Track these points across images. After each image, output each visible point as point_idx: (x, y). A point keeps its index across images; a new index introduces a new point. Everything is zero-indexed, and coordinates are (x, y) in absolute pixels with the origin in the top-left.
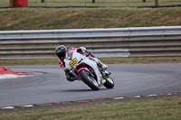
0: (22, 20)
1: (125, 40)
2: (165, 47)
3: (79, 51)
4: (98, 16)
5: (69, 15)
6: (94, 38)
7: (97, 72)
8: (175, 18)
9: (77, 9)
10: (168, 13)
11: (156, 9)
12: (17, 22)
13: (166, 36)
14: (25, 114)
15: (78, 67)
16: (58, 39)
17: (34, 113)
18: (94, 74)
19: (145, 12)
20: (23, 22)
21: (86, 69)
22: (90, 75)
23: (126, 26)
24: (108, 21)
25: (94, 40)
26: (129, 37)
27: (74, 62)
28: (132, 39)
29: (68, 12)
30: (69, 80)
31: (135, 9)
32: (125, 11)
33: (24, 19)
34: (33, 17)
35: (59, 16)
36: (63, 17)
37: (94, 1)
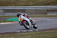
0: (35, 3)
7: (30, 23)
12: (33, 4)
14: (36, 33)
17: (39, 32)
20: (35, 4)
33: (36, 3)
34: (39, 2)
35: (47, 2)
36: (48, 2)
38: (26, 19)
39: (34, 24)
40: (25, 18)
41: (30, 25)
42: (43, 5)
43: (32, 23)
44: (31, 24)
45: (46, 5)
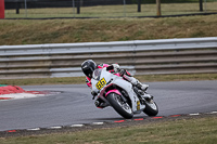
0: (1, 33)
1: (130, 55)
2: (178, 63)
3: (110, 69)
4: (92, 28)
5: (58, 28)
6: (92, 54)
7: (132, 95)
8: (185, 30)
9: (66, 21)
10: (176, 24)
11: (161, 19)
13: (178, 50)
15: (107, 89)
16: (50, 55)
19: (148, 22)
20: (3, 37)
21: (117, 92)
23: (127, 39)
24: (104, 34)
25: (92, 56)
26: (135, 52)
27: (102, 83)
28: (137, 54)
31: (136, 19)
32: (124, 21)
33: (4, 33)
35: (46, 29)
36: (51, 30)
37: (78, 12)
38: (119, 81)
39: (148, 99)
41: (134, 104)
42: (34, 41)
43: (139, 97)
44: (137, 99)
45: (43, 39)
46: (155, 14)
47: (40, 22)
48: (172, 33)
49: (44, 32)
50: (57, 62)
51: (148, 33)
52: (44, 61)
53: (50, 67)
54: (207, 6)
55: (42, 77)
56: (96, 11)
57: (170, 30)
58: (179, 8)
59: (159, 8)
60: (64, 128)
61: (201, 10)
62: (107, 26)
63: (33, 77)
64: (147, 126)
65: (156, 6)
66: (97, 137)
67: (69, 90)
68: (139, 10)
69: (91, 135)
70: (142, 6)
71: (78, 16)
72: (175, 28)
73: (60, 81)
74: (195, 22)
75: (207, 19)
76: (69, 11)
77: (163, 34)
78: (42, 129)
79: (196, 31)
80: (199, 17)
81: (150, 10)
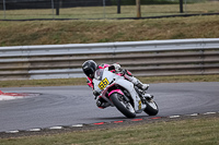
1: (110, 57)
2: (158, 65)
4: (71, 29)
5: (37, 29)
6: (71, 55)
7: (134, 95)
8: (165, 31)
9: (45, 22)
10: (156, 25)
11: (141, 21)
13: (158, 52)
15: (110, 89)
16: (29, 57)
18: (130, 98)
19: (128, 24)
21: (120, 91)
22: (124, 100)
23: (107, 41)
24: (84, 35)
25: (71, 58)
26: (114, 54)
28: (117, 56)
29: (35, 26)
30: (100, 106)
31: (116, 21)
32: (104, 23)
35: (25, 30)
36: (29, 32)
37: (58, 13)
40: (116, 77)
41: (136, 103)
42: (12, 43)
44: (139, 99)
45: (22, 41)
46: (135, 15)
47: (19, 24)
48: (152, 34)
49: (23, 34)
50: (36, 64)
51: (127, 35)
52: (23, 63)
53: (29, 69)
54: (188, 8)
55: (20, 79)
56: (75, 12)
57: (150, 32)
58: (159, 9)
59: (139, 9)
60: (43, 131)
61: (182, 11)
62: (86, 27)
63: (11, 79)
64: (126, 128)
65: (136, 7)
66: (76, 140)
67: (48, 92)
68: (119, 12)
69: (70, 137)
70: (122, 7)
71: (57, 17)
72: (155, 30)
73: (39, 83)
74: (176, 24)
75: (188, 20)
76: (49, 13)
77: (143, 35)
78: (20, 132)
79: (176, 33)
80: (179, 18)
81: (130, 11)
